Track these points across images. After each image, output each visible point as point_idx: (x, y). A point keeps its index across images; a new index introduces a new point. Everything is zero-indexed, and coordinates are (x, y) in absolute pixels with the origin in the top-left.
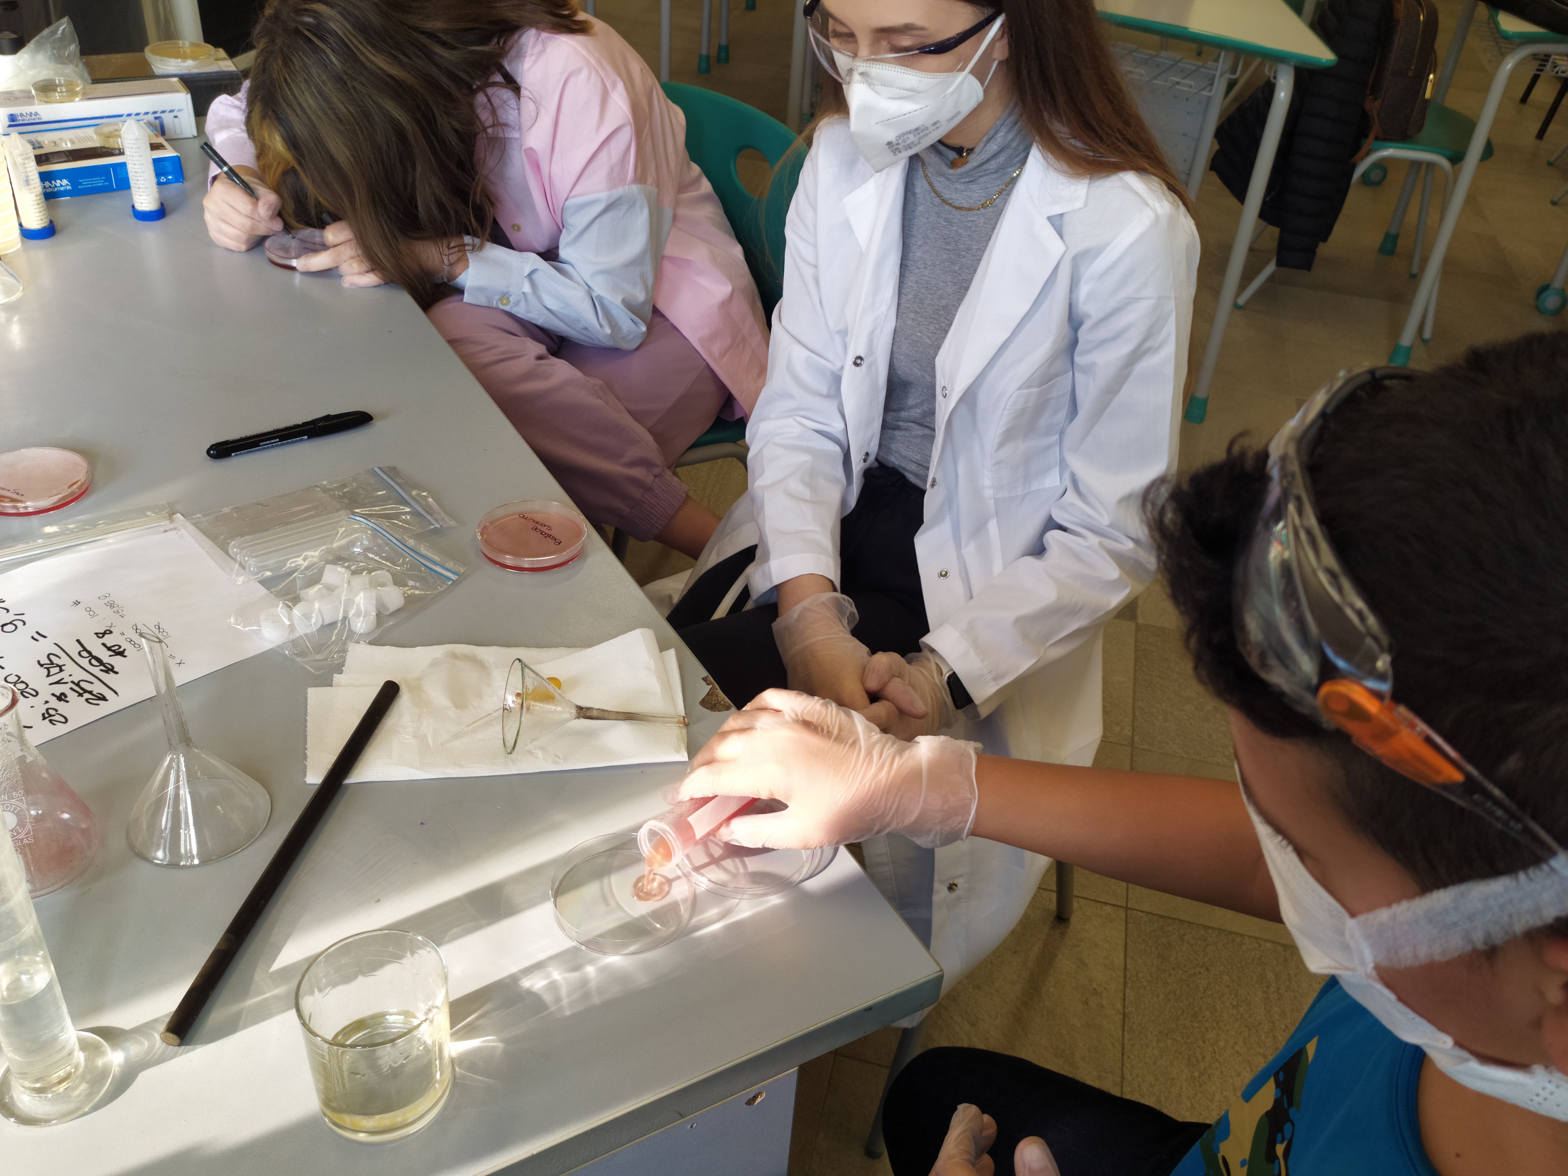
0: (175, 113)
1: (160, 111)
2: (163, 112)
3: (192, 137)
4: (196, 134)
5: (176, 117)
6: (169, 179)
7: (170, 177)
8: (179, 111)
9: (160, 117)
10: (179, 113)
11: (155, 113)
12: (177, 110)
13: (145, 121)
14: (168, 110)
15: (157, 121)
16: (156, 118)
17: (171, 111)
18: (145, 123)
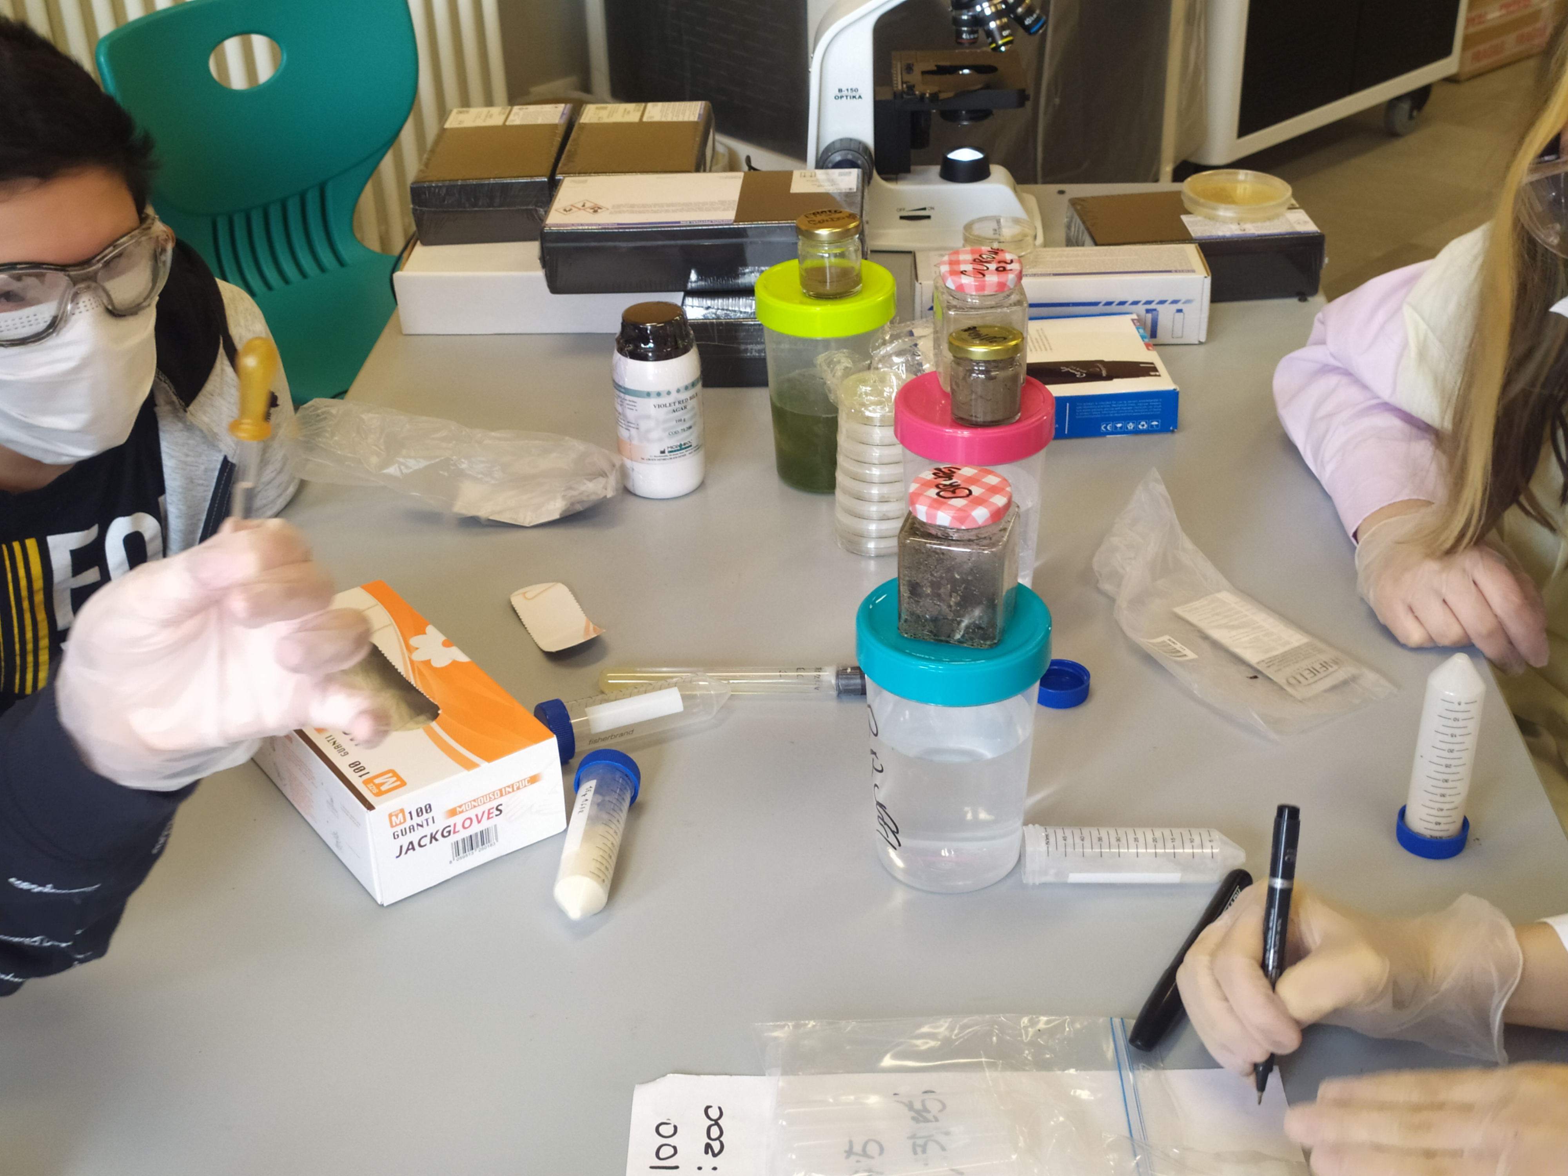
0: (1179, 306)
1: (1157, 300)
2: (1162, 302)
3: (1197, 342)
4: (1203, 340)
5: (1179, 311)
6: (1152, 426)
7: (1155, 423)
8: (1187, 302)
9: (1155, 310)
10: (1186, 305)
11: (1149, 302)
12: (1183, 300)
13: (1135, 317)
14: (1170, 300)
15: (1149, 316)
16: (1148, 311)
17: (1175, 302)
18: (1133, 320)
